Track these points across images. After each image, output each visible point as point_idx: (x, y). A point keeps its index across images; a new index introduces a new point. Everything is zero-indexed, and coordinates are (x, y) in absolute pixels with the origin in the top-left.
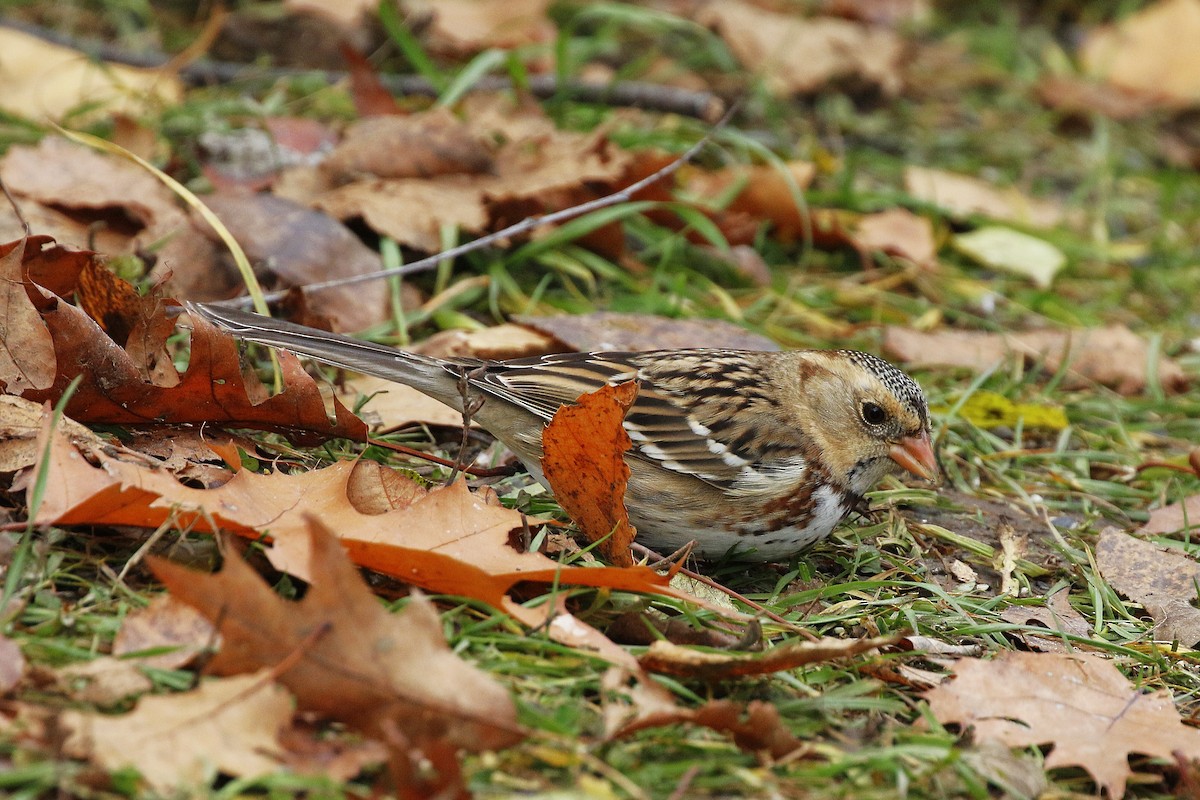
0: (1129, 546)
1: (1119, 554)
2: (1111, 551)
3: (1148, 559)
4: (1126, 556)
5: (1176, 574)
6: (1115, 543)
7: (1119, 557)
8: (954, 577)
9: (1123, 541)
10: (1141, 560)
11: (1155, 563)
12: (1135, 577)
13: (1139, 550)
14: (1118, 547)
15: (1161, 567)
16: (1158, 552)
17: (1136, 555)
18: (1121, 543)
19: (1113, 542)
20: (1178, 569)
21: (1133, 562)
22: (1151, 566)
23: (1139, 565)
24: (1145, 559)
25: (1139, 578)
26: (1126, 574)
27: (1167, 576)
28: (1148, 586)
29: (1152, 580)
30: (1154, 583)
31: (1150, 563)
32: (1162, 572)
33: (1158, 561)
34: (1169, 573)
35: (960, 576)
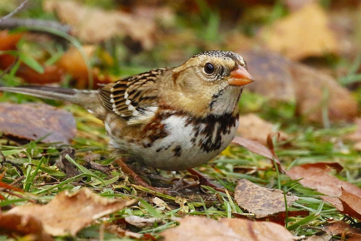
0: (253, 188)
1: (247, 192)
2: (242, 190)
3: (262, 194)
4: (251, 193)
5: (276, 201)
6: (246, 187)
7: (247, 194)
8: (154, 205)
9: (250, 185)
10: (258, 194)
11: (266, 196)
12: (254, 202)
13: (258, 190)
14: (247, 189)
15: (268, 198)
16: (268, 191)
17: (256, 193)
18: (249, 187)
19: (245, 186)
20: (278, 199)
21: (254, 196)
22: (263, 198)
23: (257, 197)
24: (261, 195)
25: (256, 203)
26: (249, 201)
27: (271, 202)
28: (260, 207)
29: (263, 204)
30: (263, 205)
31: (263, 196)
32: (269, 200)
33: (268, 195)
34: (272, 200)
35: (158, 204)
